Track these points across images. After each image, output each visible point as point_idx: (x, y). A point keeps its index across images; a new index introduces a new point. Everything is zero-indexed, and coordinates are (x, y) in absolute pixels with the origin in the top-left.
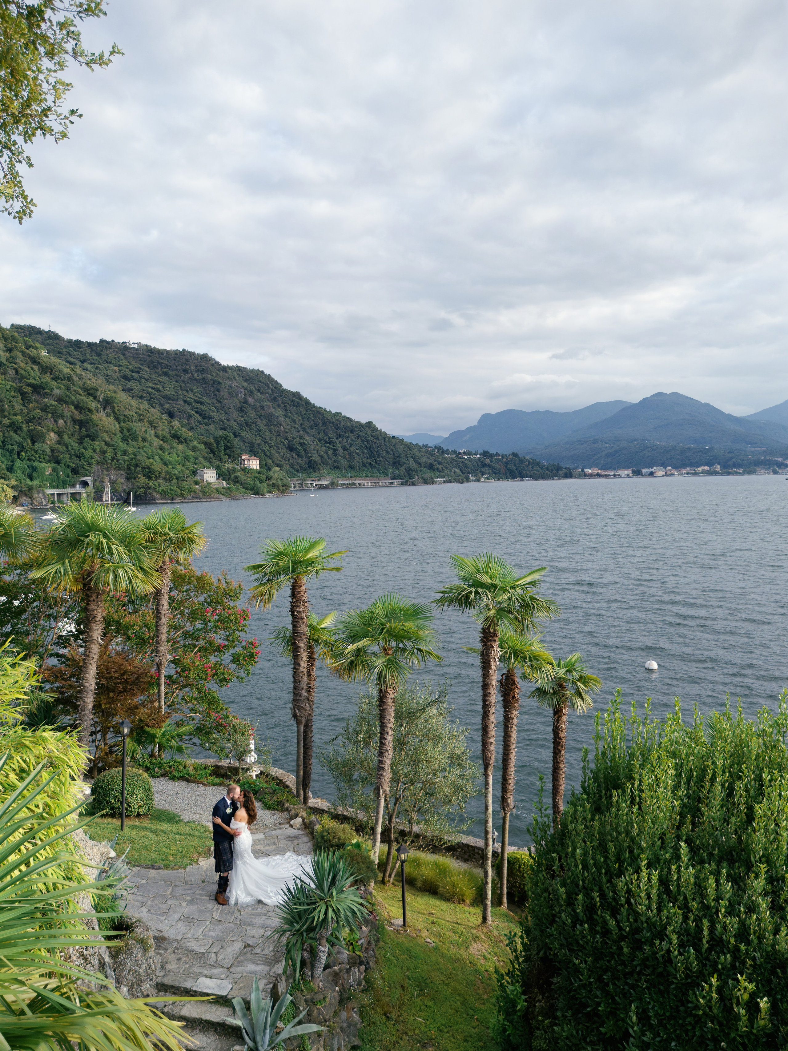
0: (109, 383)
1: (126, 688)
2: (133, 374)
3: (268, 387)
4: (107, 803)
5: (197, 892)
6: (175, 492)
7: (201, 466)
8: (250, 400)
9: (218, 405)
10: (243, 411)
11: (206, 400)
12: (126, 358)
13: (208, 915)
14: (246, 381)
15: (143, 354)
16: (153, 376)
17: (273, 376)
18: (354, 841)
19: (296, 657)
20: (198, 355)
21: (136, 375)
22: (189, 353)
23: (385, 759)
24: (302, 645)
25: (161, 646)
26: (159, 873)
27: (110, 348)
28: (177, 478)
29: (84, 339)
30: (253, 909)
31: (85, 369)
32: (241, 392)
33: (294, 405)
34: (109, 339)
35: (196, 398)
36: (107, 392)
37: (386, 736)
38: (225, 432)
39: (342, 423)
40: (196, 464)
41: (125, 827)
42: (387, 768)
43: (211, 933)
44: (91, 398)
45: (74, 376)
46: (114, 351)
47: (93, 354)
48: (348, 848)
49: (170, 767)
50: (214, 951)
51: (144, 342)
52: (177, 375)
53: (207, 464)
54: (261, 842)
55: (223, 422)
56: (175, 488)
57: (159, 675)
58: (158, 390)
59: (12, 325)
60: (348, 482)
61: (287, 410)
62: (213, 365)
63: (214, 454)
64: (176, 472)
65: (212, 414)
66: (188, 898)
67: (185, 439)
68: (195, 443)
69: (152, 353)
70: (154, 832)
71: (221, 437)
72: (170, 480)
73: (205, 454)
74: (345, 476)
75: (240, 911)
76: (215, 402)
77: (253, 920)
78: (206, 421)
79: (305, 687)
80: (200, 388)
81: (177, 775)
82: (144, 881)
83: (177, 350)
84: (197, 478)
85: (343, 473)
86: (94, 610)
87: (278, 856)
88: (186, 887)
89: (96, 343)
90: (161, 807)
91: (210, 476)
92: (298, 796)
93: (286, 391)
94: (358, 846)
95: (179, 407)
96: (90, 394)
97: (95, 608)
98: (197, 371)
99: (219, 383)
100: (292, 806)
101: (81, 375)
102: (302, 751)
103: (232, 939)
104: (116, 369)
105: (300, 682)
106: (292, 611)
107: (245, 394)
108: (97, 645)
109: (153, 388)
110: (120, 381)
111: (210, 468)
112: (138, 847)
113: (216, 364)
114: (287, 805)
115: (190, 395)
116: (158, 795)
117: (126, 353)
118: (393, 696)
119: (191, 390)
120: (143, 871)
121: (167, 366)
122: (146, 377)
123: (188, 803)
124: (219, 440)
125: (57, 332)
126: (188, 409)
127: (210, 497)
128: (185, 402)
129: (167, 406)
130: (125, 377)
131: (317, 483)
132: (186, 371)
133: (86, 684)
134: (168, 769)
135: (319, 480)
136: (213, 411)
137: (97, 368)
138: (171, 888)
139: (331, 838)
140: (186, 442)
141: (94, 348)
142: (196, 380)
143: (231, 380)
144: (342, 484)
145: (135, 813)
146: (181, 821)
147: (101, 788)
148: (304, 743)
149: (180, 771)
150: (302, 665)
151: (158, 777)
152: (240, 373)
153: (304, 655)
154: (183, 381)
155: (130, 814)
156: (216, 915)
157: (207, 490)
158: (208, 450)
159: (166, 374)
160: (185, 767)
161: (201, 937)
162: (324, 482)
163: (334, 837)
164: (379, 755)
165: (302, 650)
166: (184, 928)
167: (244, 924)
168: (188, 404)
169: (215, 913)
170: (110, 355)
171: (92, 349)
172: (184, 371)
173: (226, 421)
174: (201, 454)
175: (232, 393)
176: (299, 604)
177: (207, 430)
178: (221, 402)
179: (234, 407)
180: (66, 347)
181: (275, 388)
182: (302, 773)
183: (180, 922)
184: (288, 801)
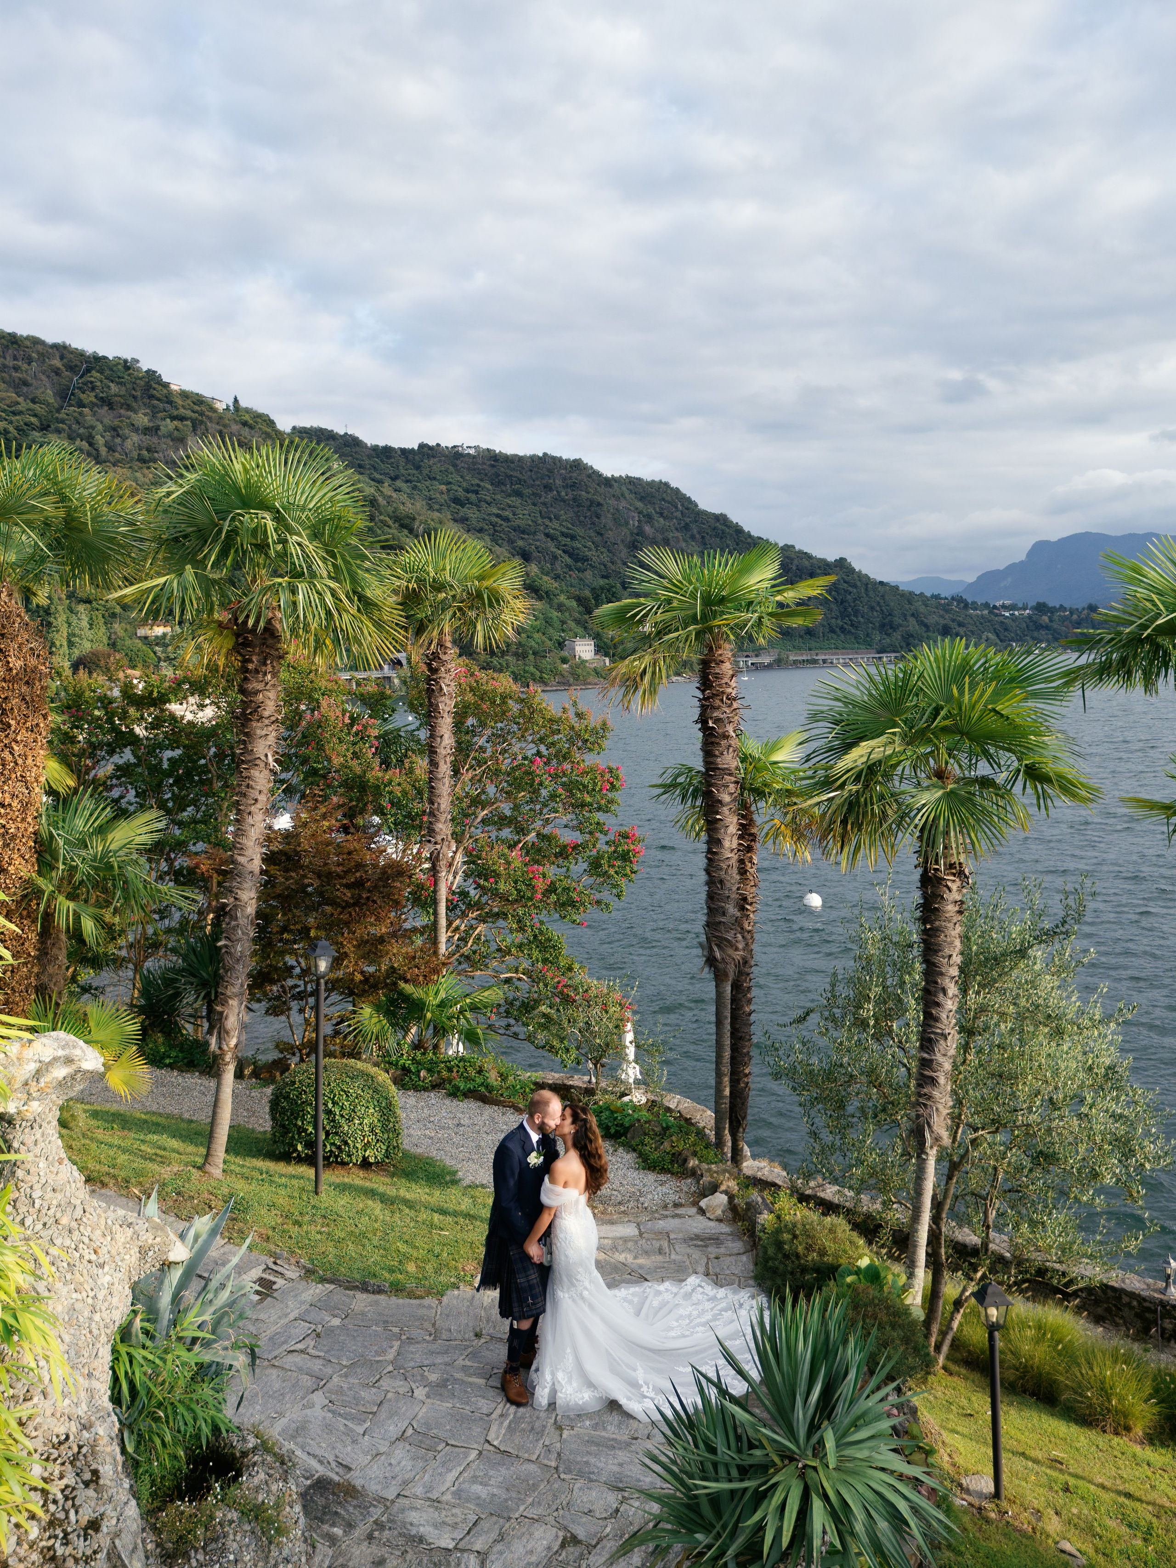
0: (431, 508)
1: (360, 897)
2: (469, 495)
3: (676, 507)
4: (299, 1133)
5: (460, 1362)
6: (532, 674)
7: (571, 634)
8: (647, 529)
9: (598, 539)
10: (636, 547)
11: (579, 531)
12: (458, 471)
13: (477, 1430)
14: (642, 499)
15: (483, 463)
16: (498, 497)
17: (684, 490)
18: (864, 1262)
19: (712, 826)
20: (567, 461)
21: (473, 497)
22: (554, 458)
23: (938, 1057)
24: (726, 798)
25: (438, 820)
26: (377, 1303)
27: (434, 457)
28: (534, 653)
29: (396, 445)
30: (595, 1427)
31: (397, 490)
32: (633, 518)
33: (716, 536)
34: (432, 443)
35: (564, 530)
36: (429, 521)
37: (941, 998)
38: (606, 581)
39: (796, 562)
40: (563, 631)
41: (323, 1187)
42: (941, 1080)
43: (477, 1488)
44: (406, 532)
45: (380, 499)
46: (440, 461)
47: (409, 466)
49: (450, 1070)
50: (478, 1547)
51: (484, 446)
52: (533, 494)
53: (580, 630)
54: (630, 1245)
55: (605, 566)
56: (532, 669)
57: (436, 883)
58: (506, 519)
59: (294, 428)
60: (805, 658)
61: (705, 544)
62: (589, 476)
64: (533, 643)
65: (589, 554)
66: (433, 1377)
67: (547, 593)
68: (562, 598)
69: (496, 460)
70: (385, 1199)
71: (602, 588)
72: (524, 656)
73: (577, 615)
74: (800, 649)
75: (560, 1428)
76: (593, 534)
77: (593, 1460)
78: (580, 564)
79: (734, 896)
80: (571, 514)
81: (462, 1086)
82: (336, 1322)
83: (534, 455)
84: (565, 653)
85: (796, 643)
87: (667, 1284)
88: (433, 1347)
89: (413, 449)
90: (419, 1151)
91: (585, 650)
92: (720, 1143)
93: (705, 513)
94: (873, 1275)
95: (538, 543)
96: (403, 526)
97: (260, 686)
98: (566, 487)
99: (599, 504)
100: (705, 1166)
101: (391, 497)
102: (727, 1042)
103: (532, 1513)
104: (443, 487)
105: (721, 882)
106: (703, 720)
107: (639, 521)
108: (267, 772)
109: (498, 516)
110: (449, 507)
111: (584, 637)
112: (342, 1235)
113: (595, 475)
114: (693, 1163)
115: (555, 524)
116: (420, 1125)
117: (458, 462)
118: (958, 898)
119: (557, 518)
120: (340, 1295)
121: (520, 480)
122: (488, 498)
123: (479, 1147)
124: (599, 592)
125: (357, 435)
126: (551, 546)
127: (586, 683)
128: (547, 535)
129: (520, 543)
130: (456, 501)
131: (755, 660)
132: (548, 488)
133: (241, 859)
134: (445, 1073)
135: (757, 656)
136: (590, 550)
137: (415, 488)
138: (397, 1344)
139: (800, 1249)
140: (548, 596)
141: (411, 457)
142: (564, 501)
143: (618, 499)
144: (795, 662)
145: (357, 1158)
146: (455, 1182)
147: (287, 1098)
148: (732, 1024)
149: (468, 1079)
150: (727, 844)
151: (425, 1089)
152: (631, 487)
153: (731, 824)
154: (544, 504)
155: (347, 1159)
156: (497, 1435)
157: (579, 671)
158: (581, 609)
159: (518, 494)
160: (480, 1071)
161: (448, 1497)
162: (766, 660)
163: (809, 1248)
164: (922, 1048)
165: (725, 810)
166: (407, 1464)
167: (568, 1471)
168: (552, 540)
169: (494, 1428)
170: (434, 467)
171: (407, 458)
172: (545, 487)
173: (609, 564)
174: (571, 615)
175: (619, 520)
176: (717, 703)
177: (581, 579)
178: (601, 535)
179: (623, 541)
180: (370, 457)
181: (687, 509)
182: (727, 1092)
183: (401, 1444)
184: (695, 1154)
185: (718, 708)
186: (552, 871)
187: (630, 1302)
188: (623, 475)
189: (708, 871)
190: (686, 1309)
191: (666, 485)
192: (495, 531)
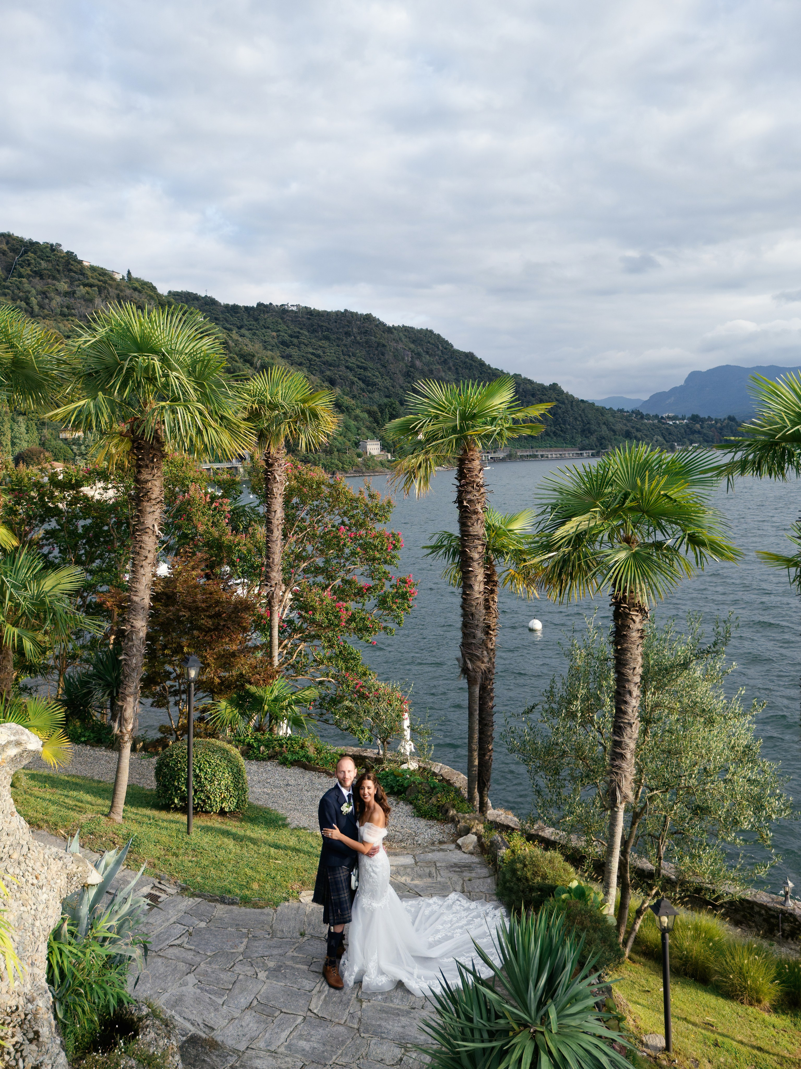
0: (265, 348)
1: (219, 624)
2: (292, 339)
3: (438, 348)
4: (176, 791)
5: (290, 953)
6: (337, 465)
7: (364, 437)
8: (418, 363)
9: (382, 370)
10: (410, 376)
11: (370, 364)
12: (285, 322)
13: (302, 1002)
14: (414, 342)
15: (303, 317)
16: (313, 340)
17: (443, 336)
18: (574, 884)
19: (466, 575)
20: (361, 315)
21: (295, 341)
22: (352, 313)
23: (626, 739)
24: (476, 556)
25: (272, 570)
26: (231, 911)
27: (267, 312)
28: (338, 451)
30: (385, 1000)
31: (242, 336)
32: (407, 355)
33: (466, 368)
34: (266, 302)
35: (359, 364)
36: (265, 358)
37: (628, 697)
38: (389, 399)
39: (522, 386)
40: (359, 435)
41: (193, 829)
42: (628, 756)
43: (303, 1043)
44: (248, 365)
45: (230, 342)
46: (272, 315)
47: (250, 319)
48: (564, 896)
49: (281, 746)
51: (303, 305)
52: (338, 338)
53: (370, 434)
54: (409, 870)
55: (388, 389)
56: (336, 462)
57: (271, 614)
58: (319, 356)
60: (528, 453)
61: (458, 374)
62: (377, 326)
63: (378, 423)
64: (337, 444)
65: (376, 380)
66: (271, 964)
67: (347, 408)
68: (358, 411)
69: (312, 315)
70: (236, 838)
71: (386, 405)
72: (331, 452)
73: (368, 424)
74: (526, 448)
76: (380, 367)
77: (384, 1024)
78: (370, 388)
79: (482, 625)
80: (364, 353)
81: (289, 757)
82: (203, 925)
83: (338, 311)
84: (360, 451)
85: (522, 443)
86: (147, 481)
87: (435, 899)
88: (271, 943)
89: (253, 307)
90: (260, 803)
91: (373, 448)
92: (471, 799)
93: (458, 352)
94: (580, 893)
95: (341, 373)
96: (246, 361)
98: (360, 333)
99: (384, 346)
100: (460, 815)
101: (237, 340)
102: (477, 727)
103: (342, 1061)
104: (274, 334)
105: (472, 615)
106: (459, 501)
107: (412, 357)
108: (154, 538)
109: (313, 354)
110: (278, 347)
111: (373, 439)
112: (207, 863)
113: (381, 325)
114: (452, 812)
115: (353, 360)
116: (261, 785)
117: (285, 316)
118: (640, 627)
119: (354, 355)
120: (205, 906)
121: (328, 329)
122: (306, 341)
123: (302, 800)
124: (383, 407)
125: (213, 297)
126: (351, 376)
127: (374, 471)
128: (347, 367)
129: (328, 373)
130: (283, 343)
131: (493, 455)
132: (348, 334)
133: (136, 599)
134: (277, 748)
135: (494, 452)
136: (377, 377)
137: (254, 334)
138: (245, 940)
139: (529, 874)
140: (348, 410)
141: (251, 312)
142: (359, 343)
143: (397, 342)
144: (522, 457)
145: (217, 808)
146: (285, 826)
147: (167, 766)
148: (480, 715)
149: (294, 753)
150: (476, 588)
151: (264, 760)
152: (406, 334)
153: (479, 573)
154: (345, 345)
155: (209, 809)
156: (316, 1005)
157: (370, 463)
158: (371, 419)
159: (327, 338)
160: (302, 747)
161: (282, 1049)
162: (500, 455)
163: (535, 874)
164: (614, 732)
165: (475, 564)
166: (253, 1026)
167: (366, 1031)
168: (351, 370)
169: (314, 1000)
170: (268, 320)
171: (249, 313)
172: (346, 333)
173: (391, 388)
174: (363, 423)
175: (397, 357)
176: (470, 489)
177: (371, 398)
178: (385, 367)
179: (400, 371)
180: (223, 312)
181: (446, 349)
182: (476, 763)
183: (248, 1012)
184: (454, 806)
185: (470, 492)
186: (351, 605)
187: (409, 911)
188: (401, 325)
189: (463, 607)
190: (448, 917)
191: (431, 332)
192: (311, 364)
